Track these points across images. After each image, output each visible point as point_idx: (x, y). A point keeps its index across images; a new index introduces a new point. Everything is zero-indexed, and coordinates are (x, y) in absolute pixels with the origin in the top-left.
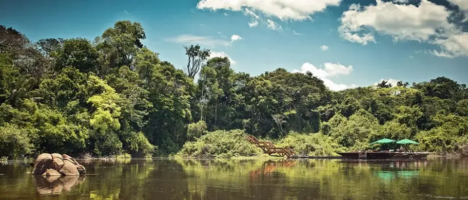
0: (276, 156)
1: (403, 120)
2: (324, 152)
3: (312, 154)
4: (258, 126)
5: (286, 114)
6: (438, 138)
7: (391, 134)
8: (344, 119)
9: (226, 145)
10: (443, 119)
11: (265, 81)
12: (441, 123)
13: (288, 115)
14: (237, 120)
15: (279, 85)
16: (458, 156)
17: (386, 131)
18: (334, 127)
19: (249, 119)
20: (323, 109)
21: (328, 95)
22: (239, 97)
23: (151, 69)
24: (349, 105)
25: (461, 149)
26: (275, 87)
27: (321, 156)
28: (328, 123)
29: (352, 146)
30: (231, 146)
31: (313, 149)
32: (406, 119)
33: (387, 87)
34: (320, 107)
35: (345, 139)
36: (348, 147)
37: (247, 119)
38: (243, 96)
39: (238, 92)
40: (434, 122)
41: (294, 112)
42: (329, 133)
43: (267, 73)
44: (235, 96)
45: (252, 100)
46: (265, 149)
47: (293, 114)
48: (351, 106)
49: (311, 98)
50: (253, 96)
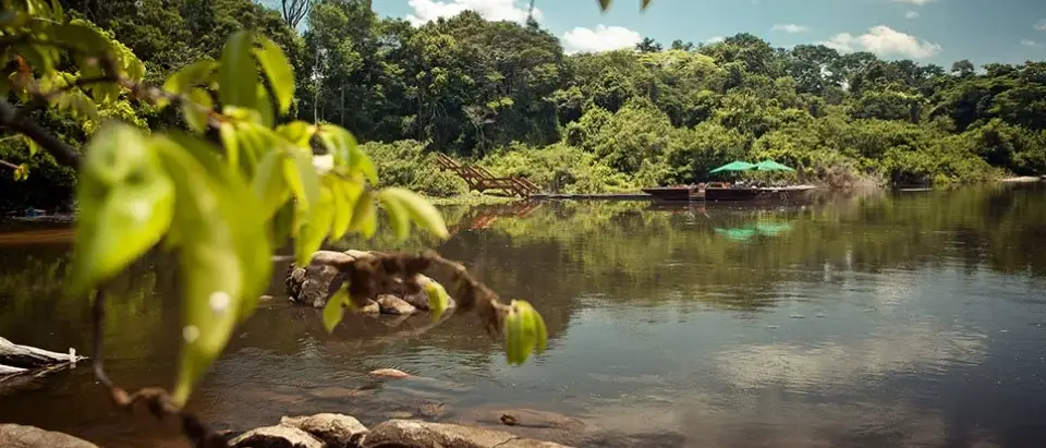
0: (499, 195)
1: (728, 120)
2: (592, 186)
3: (570, 190)
4: (433, 130)
5: (493, 105)
6: (786, 154)
7: (712, 148)
8: (610, 116)
9: (396, 173)
10: (777, 116)
11: (442, 36)
12: (777, 123)
13: (497, 108)
14: (389, 119)
15: (475, 46)
16: (826, 187)
17: (702, 141)
18: (592, 131)
19: (415, 116)
20: (564, 96)
21: (569, 67)
22: (392, 69)
23: (211, 8)
24: (613, 88)
25: (830, 175)
26: (469, 50)
27: (587, 193)
28: (580, 125)
29: (637, 171)
30: (406, 174)
31: (572, 181)
32: (734, 118)
33: (653, 50)
34: (559, 92)
35: (623, 158)
36: (629, 174)
37: (410, 115)
38: (401, 68)
39: (388, 58)
40: (766, 121)
41: (508, 101)
42: (584, 144)
43: (441, 21)
44: (381, 67)
45: (418, 76)
46: (473, 180)
47: (507, 106)
48: (616, 90)
49: (539, 73)
50: (419, 68)
